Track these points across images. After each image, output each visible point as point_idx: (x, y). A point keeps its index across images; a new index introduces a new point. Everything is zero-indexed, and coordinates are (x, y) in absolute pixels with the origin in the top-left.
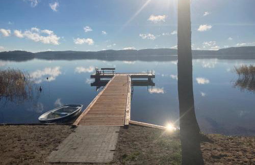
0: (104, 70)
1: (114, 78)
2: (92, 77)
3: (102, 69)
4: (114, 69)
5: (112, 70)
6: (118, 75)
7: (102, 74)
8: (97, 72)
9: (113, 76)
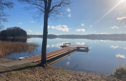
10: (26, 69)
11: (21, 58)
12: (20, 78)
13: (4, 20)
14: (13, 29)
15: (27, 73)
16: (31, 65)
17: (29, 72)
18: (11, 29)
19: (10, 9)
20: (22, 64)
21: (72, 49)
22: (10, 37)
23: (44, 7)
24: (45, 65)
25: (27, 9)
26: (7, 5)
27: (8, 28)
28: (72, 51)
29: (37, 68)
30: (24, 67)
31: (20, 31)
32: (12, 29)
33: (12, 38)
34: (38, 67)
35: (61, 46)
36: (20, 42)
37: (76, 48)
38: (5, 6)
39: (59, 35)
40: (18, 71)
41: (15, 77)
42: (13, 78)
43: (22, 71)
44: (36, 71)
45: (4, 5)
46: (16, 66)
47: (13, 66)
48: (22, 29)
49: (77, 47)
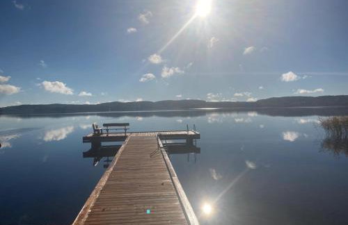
0: (109, 128)
1: (127, 140)
2: (86, 139)
3: (105, 125)
4: (128, 124)
5: (123, 127)
6: (134, 135)
7: (105, 135)
8: (95, 130)
9: (126, 137)
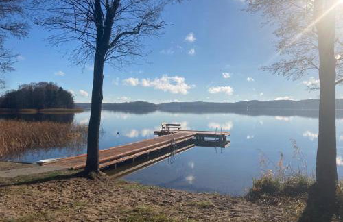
3: (167, 125)
4: (180, 125)
10: (46, 183)
11: (43, 161)
12: (24, 198)
13: (5, 67)
14: (36, 88)
15: (44, 189)
16: (63, 174)
17: (51, 188)
18: (30, 87)
19: (20, 38)
20: (42, 172)
21: (181, 139)
22: (27, 110)
23: (96, 36)
24: (94, 174)
25: (55, 41)
26: (12, 29)
27: (23, 86)
28: (181, 145)
29: (72, 181)
30: (43, 177)
31: (55, 93)
32: (33, 88)
33: (34, 111)
34: (75, 179)
35: (156, 133)
36: (50, 123)
37: (194, 138)
38: (8, 33)
39: (162, 104)
40: (25, 186)
41: (15, 195)
42: (9, 196)
43: (36, 185)
44: (69, 185)
45: (5, 31)
46: (24, 177)
47: (18, 177)
48: (61, 88)
49: (197, 135)
